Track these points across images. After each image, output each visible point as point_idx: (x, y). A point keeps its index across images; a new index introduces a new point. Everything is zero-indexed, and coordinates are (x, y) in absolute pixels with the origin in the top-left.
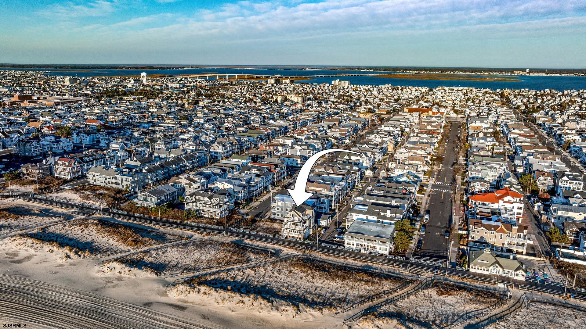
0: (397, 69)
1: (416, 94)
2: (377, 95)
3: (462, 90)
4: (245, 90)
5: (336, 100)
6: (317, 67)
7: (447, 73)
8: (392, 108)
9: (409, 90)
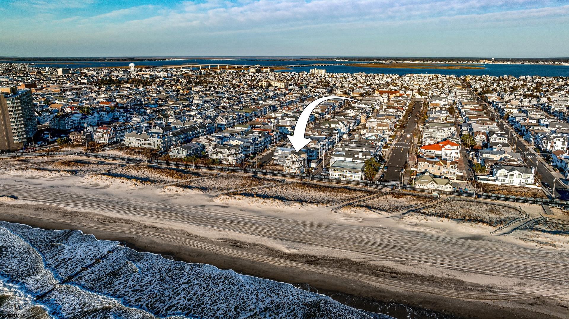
0: (370, 59)
1: (387, 80)
2: (352, 81)
3: (429, 76)
4: (230, 78)
5: (315, 85)
6: (294, 58)
7: (417, 62)
8: (365, 91)
9: (380, 77)
